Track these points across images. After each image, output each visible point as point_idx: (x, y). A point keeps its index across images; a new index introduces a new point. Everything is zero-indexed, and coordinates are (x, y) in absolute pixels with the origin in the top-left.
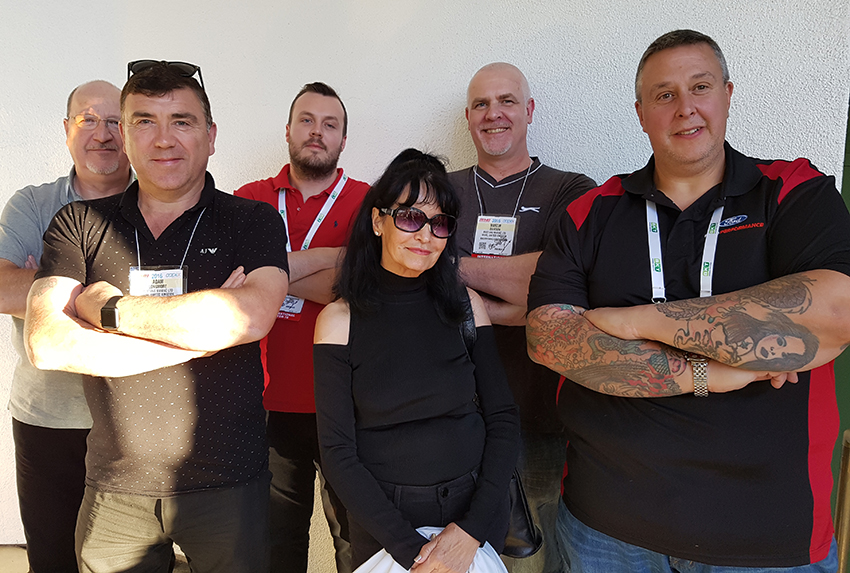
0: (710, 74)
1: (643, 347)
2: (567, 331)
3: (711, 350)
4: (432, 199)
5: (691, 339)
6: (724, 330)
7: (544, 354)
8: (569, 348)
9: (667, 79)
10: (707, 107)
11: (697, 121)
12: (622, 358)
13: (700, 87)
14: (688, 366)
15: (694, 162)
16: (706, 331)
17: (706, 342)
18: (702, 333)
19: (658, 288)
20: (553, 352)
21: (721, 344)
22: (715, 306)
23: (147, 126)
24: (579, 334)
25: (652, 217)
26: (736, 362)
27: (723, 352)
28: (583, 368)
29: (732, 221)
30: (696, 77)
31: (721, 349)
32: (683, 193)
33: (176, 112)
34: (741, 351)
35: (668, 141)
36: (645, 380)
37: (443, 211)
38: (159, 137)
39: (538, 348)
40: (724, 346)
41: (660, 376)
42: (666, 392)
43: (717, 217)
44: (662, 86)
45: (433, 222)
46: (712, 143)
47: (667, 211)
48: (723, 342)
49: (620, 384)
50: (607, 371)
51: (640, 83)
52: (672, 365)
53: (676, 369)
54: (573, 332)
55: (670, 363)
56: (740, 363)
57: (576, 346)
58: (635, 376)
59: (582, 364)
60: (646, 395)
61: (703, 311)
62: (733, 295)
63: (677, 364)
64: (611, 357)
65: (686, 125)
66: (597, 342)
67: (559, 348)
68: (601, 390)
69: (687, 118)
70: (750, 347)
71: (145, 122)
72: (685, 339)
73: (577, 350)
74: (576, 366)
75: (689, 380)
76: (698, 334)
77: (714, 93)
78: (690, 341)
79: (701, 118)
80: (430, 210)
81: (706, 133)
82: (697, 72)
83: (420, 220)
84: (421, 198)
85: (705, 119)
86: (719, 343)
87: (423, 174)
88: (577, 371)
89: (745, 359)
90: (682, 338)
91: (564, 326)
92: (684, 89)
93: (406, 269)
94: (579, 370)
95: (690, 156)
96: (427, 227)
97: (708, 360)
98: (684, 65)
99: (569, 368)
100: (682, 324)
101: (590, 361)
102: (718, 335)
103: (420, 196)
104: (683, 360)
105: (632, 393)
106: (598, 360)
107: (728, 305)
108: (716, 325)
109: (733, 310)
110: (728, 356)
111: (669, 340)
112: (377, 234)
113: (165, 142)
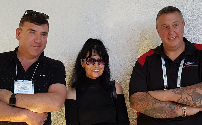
1: (167, 102)
2: (144, 98)
3: (188, 103)
5: (183, 100)
6: (192, 97)
7: (137, 106)
8: (145, 103)
12: (161, 105)
14: (180, 107)
17: (187, 100)
18: (186, 98)
20: (140, 105)
21: (191, 101)
23: (33, 34)
24: (148, 98)
26: (195, 106)
28: (150, 109)
34: (197, 103)
36: (168, 112)
39: (135, 104)
40: (192, 102)
41: (172, 111)
42: (174, 116)
48: (192, 101)
49: (160, 114)
50: (157, 110)
53: (177, 109)
54: (146, 98)
55: (175, 107)
57: (147, 102)
58: (165, 111)
60: (168, 117)
61: (185, 92)
62: (193, 86)
63: (177, 107)
64: (158, 105)
66: (154, 101)
67: (142, 103)
68: (154, 117)
70: (199, 102)
72: (181, 100)
73: (148, 104)
74: (147, 109)
76: (184, 98)
86: (190, 101)
88: (147, 111)
89: (198, 105)
91: (143, 96)
94: (148, 110)
97: (186, 105)
99: (145, 110)
100: (180, 96)
101: (152, 107)
102: (190, 98)
105: (164, 117)
106: (154, 107)
107: (192, 90)
108: (190, 96)
109: (194, 92)
110: (193, 104)
111: (176, 100)
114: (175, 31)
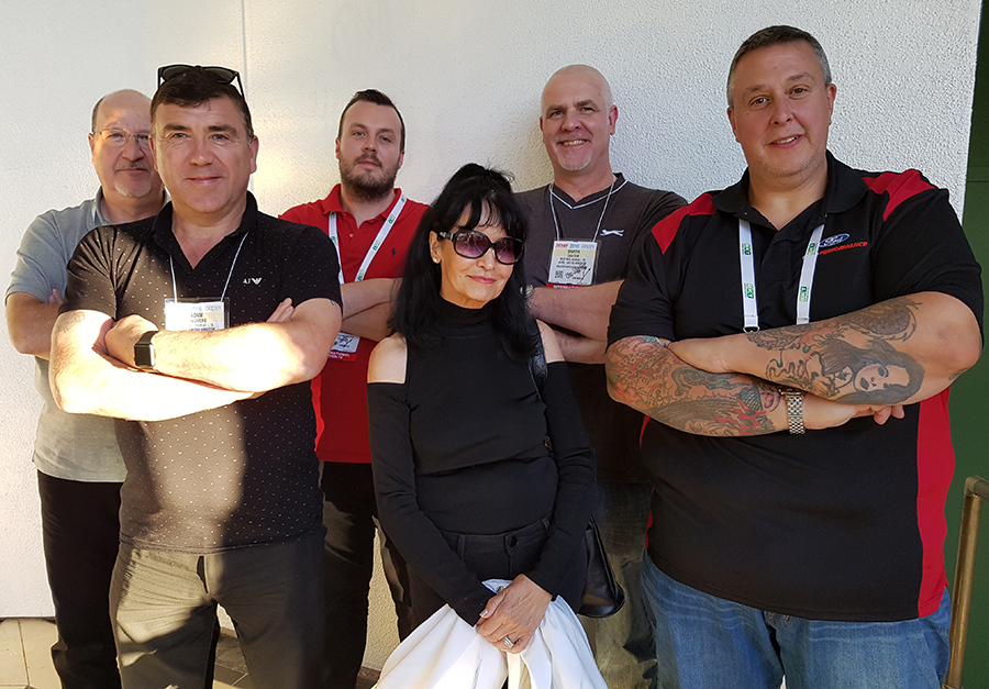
0: (809, 76)
1: (734, 381)
2: (650, 365)
3: (807, 382)
4: (496, 219)
5: (785, 370)
6: (820, 359)
7: (625, 391)
8: (653, 382)
9: (760, 82)
10: (805, 113)
11: (795, 128)
12: (709, 393)
13: (798, 91)
14: (782, 401)
15: (792, 174)
16: (801, 362)
17: (800, 373)
18: (797, 363)
19: (751, 316)
20: (634, 389)
21: (817, 375)
22: (811, 334)
23: (181, 140)
24: (663, 368)
25: (745, 237)
26: (834, 395)
27: (820, 384)
28: (667, 405)
29: (832, 240)
30: (793, 78)
31: (817, 381)
32: (780, 210)
33: (213, 124)
34: (839, 383)
35: (762, 151)
36: (734, 417)
37: (508, 234)
38: (194, 153)
39: (619, 385)
40: (821, 378)
41: (752, 412)
42: (758, 429)
43: (816, 237)
44: (756, 89)
45: (497, 246)
46: (812, 152)
47: (762, 231)
48: (820, 373)
49: (706, 422)
50: (693, 408)
51: (732, 86)
52: (764, 400)
53: (768, 404)
54: (656, 366)
55: (763, 397)
56: (838, 396)
57: (660, 381)
58: (724, 412)
59: (666, 401)
60: (736, 433)
61: (798, 340)
62: (832, 322)
63: (769, 398)
64: (697, 393)
65: (782, 132)
66: (682, 376)
67: (641, 384)
68: (687, 429)
69: (783, 125)
70: (848, 378)
71: (179, 136)
72: (778, 370)
73: (660, 386)
74: (659, 403)
75: (784, 416)
76: (792, 364)
77: (813, 98)
78: (784, 373)
79: (799, 126)
80: (494, 233)
81: (804, 141)
82: (794, 73)
83: (482, 244)
84: (483, 220)
85: (803, 126)
86: (815, 375)
87: (485, 193)
88: (660, 409)
89: (843, 392)
90: (774, 369)
91: (646, 360)
92: (780, 93)
93: (468, 299)
94: (662, 407)
95: (787, 168)
96: (491, 252)
97: (804, 393)
98: (780, 65)
99: (651, 406)
100: (775, 354)
101: (674, 397)
102: (814, 365)
103: (482, 217)
104: (776, 394)
105: (721, 431)
106: (683, 396)
107: (826, 333)
108: (812, 355)
109: (830, 338)
110: (825, 388)
111: (760, 372)
112: (435, 261)
113: (201, 158)
114: (795, 111)
